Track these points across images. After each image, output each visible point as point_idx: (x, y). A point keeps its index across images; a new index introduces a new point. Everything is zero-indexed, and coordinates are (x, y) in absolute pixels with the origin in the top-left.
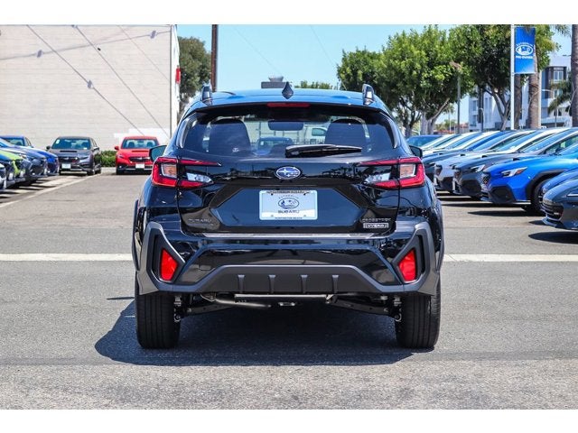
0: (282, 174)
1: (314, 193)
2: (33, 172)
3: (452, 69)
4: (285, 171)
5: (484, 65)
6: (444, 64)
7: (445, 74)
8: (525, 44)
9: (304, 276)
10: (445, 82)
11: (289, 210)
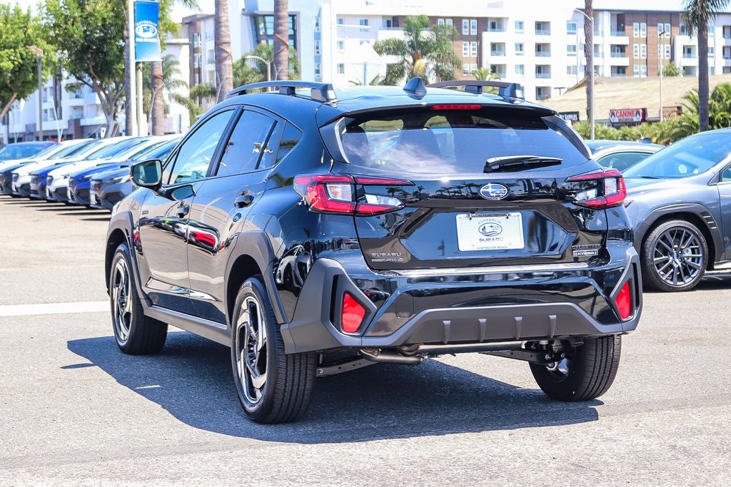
0: (487, 193)
3: (21, 55)
4: (490, 190)
5: (85, 49)
6: (10, 48)
7: (13, 62)
8: (147, 23)
10: (13, 72)
11: (491, 238)
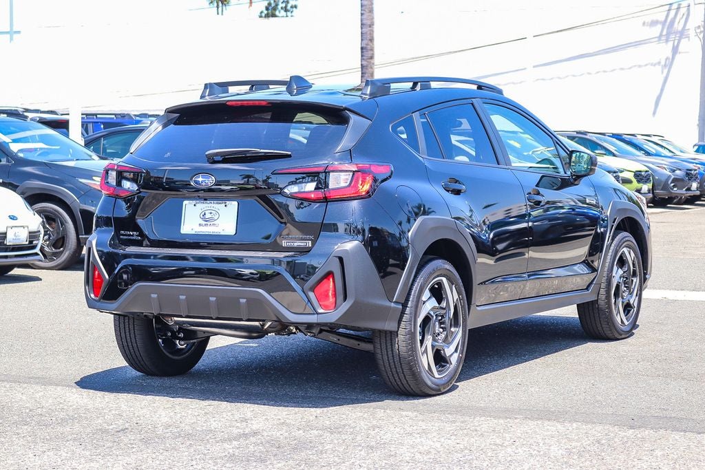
0: (196, 182)
1: (233, 206)
2: (674, 186)
4: (200, 179)
9: (212, 299)
11: (209, 223)
